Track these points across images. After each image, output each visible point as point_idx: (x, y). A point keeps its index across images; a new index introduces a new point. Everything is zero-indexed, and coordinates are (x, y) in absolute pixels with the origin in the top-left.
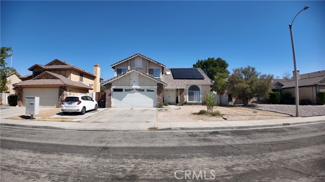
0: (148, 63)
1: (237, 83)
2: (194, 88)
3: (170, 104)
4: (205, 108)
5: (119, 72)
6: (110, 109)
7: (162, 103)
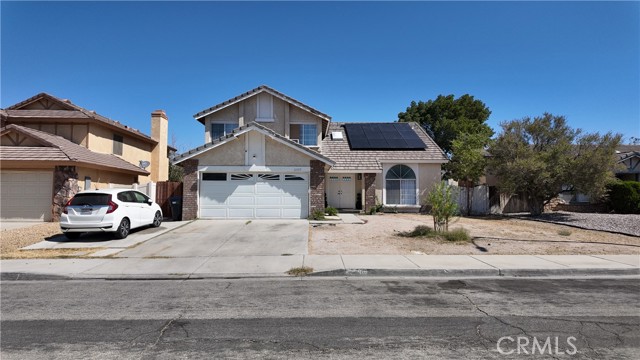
0: (287, 109)
1: (513, 159)
2: (400, 173)
3: (342, 210)
4: (428, 221)
5: (217, 131)
6: (195, 223)
7: (321, 210)
